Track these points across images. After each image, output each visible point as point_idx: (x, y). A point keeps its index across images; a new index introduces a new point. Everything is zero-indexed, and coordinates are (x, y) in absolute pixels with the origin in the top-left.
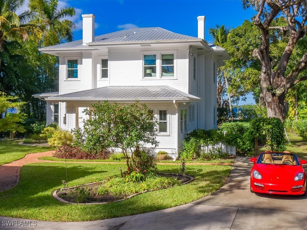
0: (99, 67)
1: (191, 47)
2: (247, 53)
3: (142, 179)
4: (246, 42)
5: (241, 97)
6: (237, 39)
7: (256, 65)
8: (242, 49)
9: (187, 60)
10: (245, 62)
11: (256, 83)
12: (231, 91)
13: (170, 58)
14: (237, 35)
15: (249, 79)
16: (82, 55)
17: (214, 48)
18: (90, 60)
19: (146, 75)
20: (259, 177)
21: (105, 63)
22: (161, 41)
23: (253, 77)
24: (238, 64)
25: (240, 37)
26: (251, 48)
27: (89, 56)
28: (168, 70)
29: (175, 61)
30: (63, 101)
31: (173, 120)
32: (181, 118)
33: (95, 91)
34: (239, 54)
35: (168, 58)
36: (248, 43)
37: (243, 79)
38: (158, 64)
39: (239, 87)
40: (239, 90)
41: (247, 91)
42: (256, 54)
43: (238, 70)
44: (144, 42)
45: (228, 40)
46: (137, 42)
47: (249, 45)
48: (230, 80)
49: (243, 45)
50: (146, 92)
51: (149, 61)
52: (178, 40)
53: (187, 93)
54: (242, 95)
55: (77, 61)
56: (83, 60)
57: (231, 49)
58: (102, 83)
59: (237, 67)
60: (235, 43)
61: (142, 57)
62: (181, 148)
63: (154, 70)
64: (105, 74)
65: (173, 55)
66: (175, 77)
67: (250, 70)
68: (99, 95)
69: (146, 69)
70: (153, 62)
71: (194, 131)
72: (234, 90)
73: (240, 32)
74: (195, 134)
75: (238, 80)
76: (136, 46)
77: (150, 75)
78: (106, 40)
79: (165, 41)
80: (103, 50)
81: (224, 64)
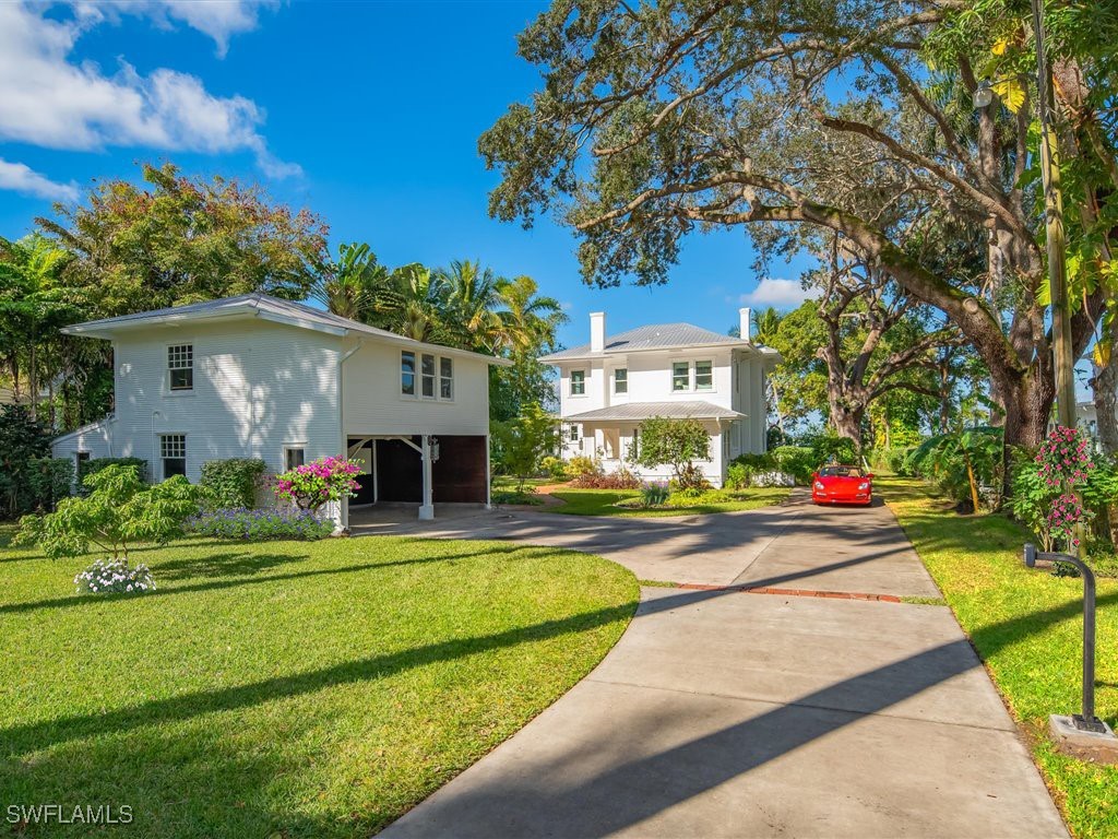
0: (612, 379)
1: (733, 350)
2: (808, 350)
3: (697, 495)
4: (807, 334)
5: (800, 419)
6: (794, 330)
7: (821, 368)
8: (801, 344)
9: (730, 368)
10: (806, 364)
11: (822, 397)
12: (784, 409)
13: (707, 365)
14: (793, 324)
15: (812, 389)
16: (590, 364)
17: (763, 350)
18: (602, 370)
19: (676, 388)
20: (822, 487)
21: (621, 374)
22: (695, 344)
23: (818, 386)
24: (794, 367)
25: (798, 326)
26: (815, 342)
27: (600, 366)
28: (704, 380)
29: (713, 370)
30: (580, 422)
31: (716, 444)
32: (724, 440)
33: (608, 410)
34: (796, 353)
35: (703, 365)
36: (811, 335)
37: (803, 389)
38: (692, 373)
39: (796, 402)
40: (798, 407)
41: (808, 409)
42: (822, 353)
43: (795, 376)
44: (674, 346)
45: (779, 331)
46: (665, 347)
47: (812, 339)
48: (781, 392)
49: (802, 338)
50: (678, 409)
51: (680, 370)
52: (718, 343)
53: (730, 408)
54: (801, 415)
55: (583, 372)
56: (593, 371)
57: (786, 345)
58: (618, 399)
59: (794, 371)
60: (791, 336)
61: (671, 366)
62: (726, 475)
63: (686, 382)
64: (621, 387)
65: (710, 362)
66: (713, 390)
67: (813, 375)
68: (622, 414)
69: (675, 380)
70: (685, 371)
71: (741, 456)
72: (789, 408)
73: (798, 319)
74: (743, 460)
75: (795, 391)
76: (663, 351)
77: (681, 388)
78: (625, 345)
79: (701, 344)
80: (619, 358)
81: (775, 370)
